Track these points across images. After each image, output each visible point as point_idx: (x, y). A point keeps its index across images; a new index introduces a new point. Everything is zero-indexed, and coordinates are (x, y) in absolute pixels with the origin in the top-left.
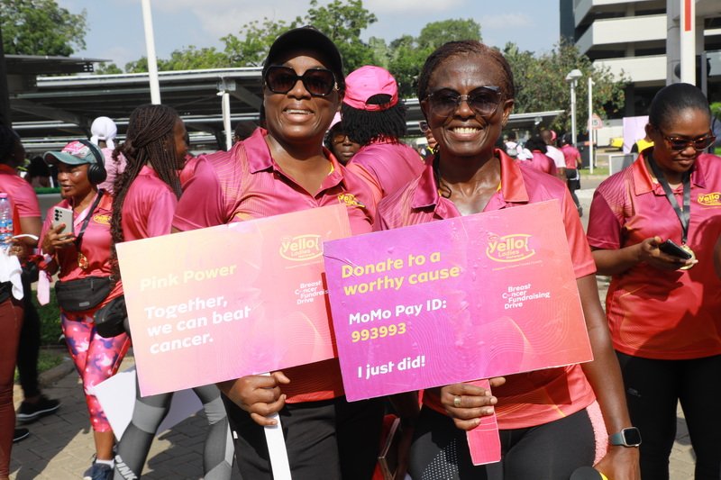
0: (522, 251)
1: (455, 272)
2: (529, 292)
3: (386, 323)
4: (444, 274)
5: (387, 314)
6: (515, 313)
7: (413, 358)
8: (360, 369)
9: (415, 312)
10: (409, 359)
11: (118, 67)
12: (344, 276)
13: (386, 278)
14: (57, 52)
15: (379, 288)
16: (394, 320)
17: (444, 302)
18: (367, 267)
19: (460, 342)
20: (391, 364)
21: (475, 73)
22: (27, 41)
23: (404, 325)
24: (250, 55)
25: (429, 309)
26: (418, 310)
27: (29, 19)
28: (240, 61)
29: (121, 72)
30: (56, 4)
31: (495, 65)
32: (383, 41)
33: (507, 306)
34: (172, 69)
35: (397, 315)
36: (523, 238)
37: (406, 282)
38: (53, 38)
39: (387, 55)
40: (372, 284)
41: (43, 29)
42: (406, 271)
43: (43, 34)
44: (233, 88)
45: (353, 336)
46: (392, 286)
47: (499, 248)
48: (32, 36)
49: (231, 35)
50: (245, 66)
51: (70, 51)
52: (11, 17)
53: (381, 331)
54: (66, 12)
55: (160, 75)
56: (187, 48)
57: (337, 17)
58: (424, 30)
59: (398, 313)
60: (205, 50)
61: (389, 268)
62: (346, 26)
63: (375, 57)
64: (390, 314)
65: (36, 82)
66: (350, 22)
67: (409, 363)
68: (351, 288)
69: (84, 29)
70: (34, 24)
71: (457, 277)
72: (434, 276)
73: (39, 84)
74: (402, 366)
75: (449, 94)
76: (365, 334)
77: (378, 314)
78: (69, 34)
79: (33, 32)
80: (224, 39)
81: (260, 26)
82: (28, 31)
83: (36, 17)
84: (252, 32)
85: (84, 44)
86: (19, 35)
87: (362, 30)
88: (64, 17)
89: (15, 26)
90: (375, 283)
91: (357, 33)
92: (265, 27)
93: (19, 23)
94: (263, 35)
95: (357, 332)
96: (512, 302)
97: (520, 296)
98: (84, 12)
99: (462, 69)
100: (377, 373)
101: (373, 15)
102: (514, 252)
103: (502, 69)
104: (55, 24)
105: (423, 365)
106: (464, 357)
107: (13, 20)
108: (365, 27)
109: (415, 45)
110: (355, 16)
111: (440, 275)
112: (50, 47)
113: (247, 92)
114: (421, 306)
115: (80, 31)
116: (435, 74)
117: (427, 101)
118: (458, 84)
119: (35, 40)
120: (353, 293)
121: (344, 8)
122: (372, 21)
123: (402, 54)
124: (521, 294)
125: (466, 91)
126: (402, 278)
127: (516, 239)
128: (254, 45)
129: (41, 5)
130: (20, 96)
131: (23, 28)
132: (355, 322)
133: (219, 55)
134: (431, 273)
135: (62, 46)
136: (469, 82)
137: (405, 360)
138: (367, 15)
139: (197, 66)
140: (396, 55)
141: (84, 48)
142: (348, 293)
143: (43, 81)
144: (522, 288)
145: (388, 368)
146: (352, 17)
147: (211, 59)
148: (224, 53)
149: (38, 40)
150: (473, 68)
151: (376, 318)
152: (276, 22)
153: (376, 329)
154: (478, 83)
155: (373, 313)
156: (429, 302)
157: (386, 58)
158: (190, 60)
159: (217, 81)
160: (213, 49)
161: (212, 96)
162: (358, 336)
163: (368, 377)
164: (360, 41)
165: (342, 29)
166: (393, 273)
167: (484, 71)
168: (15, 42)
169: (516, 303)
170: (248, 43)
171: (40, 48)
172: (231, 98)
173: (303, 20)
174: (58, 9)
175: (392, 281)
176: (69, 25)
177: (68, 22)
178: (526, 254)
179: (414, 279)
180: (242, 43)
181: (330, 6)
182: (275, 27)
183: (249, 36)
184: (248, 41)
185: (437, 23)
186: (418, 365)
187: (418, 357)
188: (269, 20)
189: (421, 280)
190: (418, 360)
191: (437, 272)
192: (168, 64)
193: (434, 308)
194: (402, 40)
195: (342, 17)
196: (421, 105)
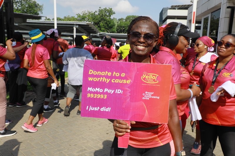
0: (154, 80)
1: (128, 82)
2: (152, 95)
3: (100, 93)
4: (125, 81)
5: (101, 91)
6: (145, 101)
7: (107, 108)
8: (88, 107)
9: (111, 92)
10: (105, 107)
11: (50, 19)
12: (90, 73)
13: (104, 78)
14: (35, 14)
15: (101, 81)
16: (103, 93)
17: (122, 91)
18: (98, 72)
19: (124, 106)
20: (98, 108)
21: (147, 28)
22: (28, 11)
23: (106, 96)
24: (83, 19)
25: (116, 92)
26: (112, 92)
27: (29, 5)
28: (81, 20)
29: (50, 20)
30: (36, 2)
31: (154, 27)
32: (116, 19)
33: (143, 98)
34: (63, 21)
35: (105, 92)
36: (156, 76)
37: (110, 81)
38: (34, 10)
39: (117, 22)
40: (99, 79)
41: (32, 8)
42: (111, 77)
43: (32, 9)
44: (77, 27)
45: (88, 95)
46: (105, 81)
47: (146, 77)
48: (29, 9)
49: (79, 14)
50: (82, 21)
51: (38, 14)
52: (24, 4)
53: (98, 96)
54: (38, 4)
55: (57, 22)
56: (68, 16)
57: (105, 12)
58: (127, 17)
59: (105, 91)
60: (72, 17)
61: (106, 75)
62: (107, 14)
63: (114, 22)
64: (102, 90)
65: (26, 21)
66: (109, 13)
67: (105, 109)
68: (91, 78)
69: (42, 9)
70: (30, 7)
71: (129, 84)
72: (121, 81)
73: (27, 21)
74: (102, 109)
75: (138, 34)
76: (92, 96)
77: (98, 90)
78: (38, 10)
79: (30, 8)
80: (77, 14)
81: (86, 12)
82: (28, 8)
83: (31, 5)
84: (84, 13)
85: (42, 12)
86: (26, 9)
87: (111, 15)
88: (38, 5)
89: (25, 7)
90: (100, 79)
91: (110, 16)
92: (88, 13)
93: (26, 6)
94: (87, 14)
95: (89, 94)
96: (145, 97)
97: (149, 96)
98: (43, 5)
99: (143, 26)
100: (93, 109)
101: (114, 12)
102: (151, 80)
103: (156, 28)
104: (35, 7)
105: (109, 111)
106: (124, 112)
107: (25, 5)
108: (112, 15)
109: (124, 21)
110: (110, 12)
111: (123, 81)
112: (33, 13)
113: (81, 28)
114: (114, 91)
115: (41, 9)
116: (134, 26)
117: (130, 35)
118: (141, 31)
119: (30, 11)
120: (91, 80)
121: (107, 10)
122: (114, 14)
123: (121, 22)
124: (150, 95)
125: (143, 34)
126: (110, 79)
127: (153, 75)
128: (84, 17)
129: (32, 2)
130: (22, 24)
131: (27, 7)
132: (89, 90)
133: (76, 18)
134: (120, 80)
135: (36, 13)
136: (145, 31)
137: (104, 107)
138: (113, 12)
139: (70, 21)
140: (119, 22)
141: (42, 14)
142: (89, 80)
143: (28, 21)
144: (150, 93)
145: (97, 109)
146: (109, 12)
147: (73, 19)
148: (77, 18)
149: (31, 10)
150: (147, 26)
151: (97, 91)
152: (90, 11)
153: (96, 95)
154: (148, 32)
155: (96, 89)
156: (117, 90)
157: (117, 23)
158: (68, 19)
159: (74, 24)
160: (74, 17)
161: (72, 28)
162: (90, 96)
163: (89, 110)
164: (111, 18)
165: (107, 15)
166: (107, 77)
167: (150, 28)
168: (25, 10)
169: (147, 98)
170: (83, 16)
171: (31, 13)
172: (77, 29)
173: (97, 12)
174: (36, 3)
175: (106, 79)
176: (39, 7)
177: (38, 7)
178: (155, 81)
179: (114, 81)
180: (81, 16)
181: (104, 9)
182: (90, 13)
183: (83, 14)
184: (83, 15)
185: (130, 16)
186: (108, 111)
187: (108, 108)
188: (88, 11)
189: (116, 82)
190: (108, 109)
191: (122, 80)
192: (63, 19)
193: (118, 93)
194: (121, 19)
195: (107, 12)
196: (128, 35)
